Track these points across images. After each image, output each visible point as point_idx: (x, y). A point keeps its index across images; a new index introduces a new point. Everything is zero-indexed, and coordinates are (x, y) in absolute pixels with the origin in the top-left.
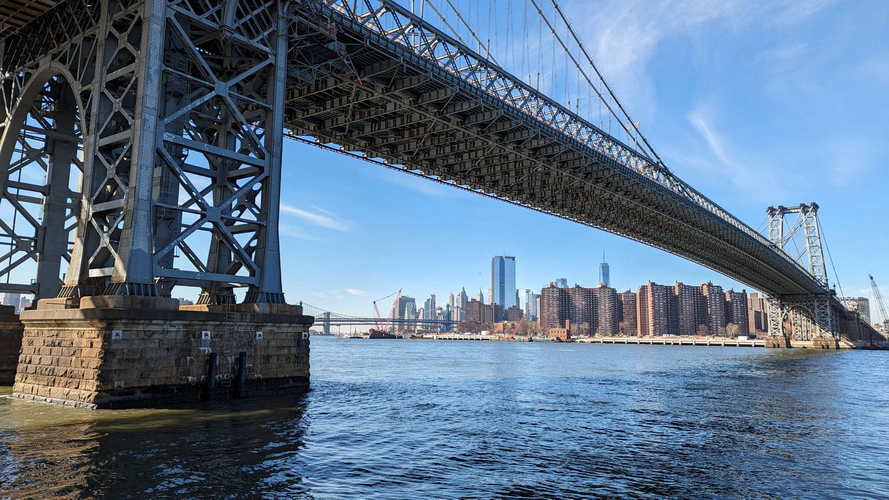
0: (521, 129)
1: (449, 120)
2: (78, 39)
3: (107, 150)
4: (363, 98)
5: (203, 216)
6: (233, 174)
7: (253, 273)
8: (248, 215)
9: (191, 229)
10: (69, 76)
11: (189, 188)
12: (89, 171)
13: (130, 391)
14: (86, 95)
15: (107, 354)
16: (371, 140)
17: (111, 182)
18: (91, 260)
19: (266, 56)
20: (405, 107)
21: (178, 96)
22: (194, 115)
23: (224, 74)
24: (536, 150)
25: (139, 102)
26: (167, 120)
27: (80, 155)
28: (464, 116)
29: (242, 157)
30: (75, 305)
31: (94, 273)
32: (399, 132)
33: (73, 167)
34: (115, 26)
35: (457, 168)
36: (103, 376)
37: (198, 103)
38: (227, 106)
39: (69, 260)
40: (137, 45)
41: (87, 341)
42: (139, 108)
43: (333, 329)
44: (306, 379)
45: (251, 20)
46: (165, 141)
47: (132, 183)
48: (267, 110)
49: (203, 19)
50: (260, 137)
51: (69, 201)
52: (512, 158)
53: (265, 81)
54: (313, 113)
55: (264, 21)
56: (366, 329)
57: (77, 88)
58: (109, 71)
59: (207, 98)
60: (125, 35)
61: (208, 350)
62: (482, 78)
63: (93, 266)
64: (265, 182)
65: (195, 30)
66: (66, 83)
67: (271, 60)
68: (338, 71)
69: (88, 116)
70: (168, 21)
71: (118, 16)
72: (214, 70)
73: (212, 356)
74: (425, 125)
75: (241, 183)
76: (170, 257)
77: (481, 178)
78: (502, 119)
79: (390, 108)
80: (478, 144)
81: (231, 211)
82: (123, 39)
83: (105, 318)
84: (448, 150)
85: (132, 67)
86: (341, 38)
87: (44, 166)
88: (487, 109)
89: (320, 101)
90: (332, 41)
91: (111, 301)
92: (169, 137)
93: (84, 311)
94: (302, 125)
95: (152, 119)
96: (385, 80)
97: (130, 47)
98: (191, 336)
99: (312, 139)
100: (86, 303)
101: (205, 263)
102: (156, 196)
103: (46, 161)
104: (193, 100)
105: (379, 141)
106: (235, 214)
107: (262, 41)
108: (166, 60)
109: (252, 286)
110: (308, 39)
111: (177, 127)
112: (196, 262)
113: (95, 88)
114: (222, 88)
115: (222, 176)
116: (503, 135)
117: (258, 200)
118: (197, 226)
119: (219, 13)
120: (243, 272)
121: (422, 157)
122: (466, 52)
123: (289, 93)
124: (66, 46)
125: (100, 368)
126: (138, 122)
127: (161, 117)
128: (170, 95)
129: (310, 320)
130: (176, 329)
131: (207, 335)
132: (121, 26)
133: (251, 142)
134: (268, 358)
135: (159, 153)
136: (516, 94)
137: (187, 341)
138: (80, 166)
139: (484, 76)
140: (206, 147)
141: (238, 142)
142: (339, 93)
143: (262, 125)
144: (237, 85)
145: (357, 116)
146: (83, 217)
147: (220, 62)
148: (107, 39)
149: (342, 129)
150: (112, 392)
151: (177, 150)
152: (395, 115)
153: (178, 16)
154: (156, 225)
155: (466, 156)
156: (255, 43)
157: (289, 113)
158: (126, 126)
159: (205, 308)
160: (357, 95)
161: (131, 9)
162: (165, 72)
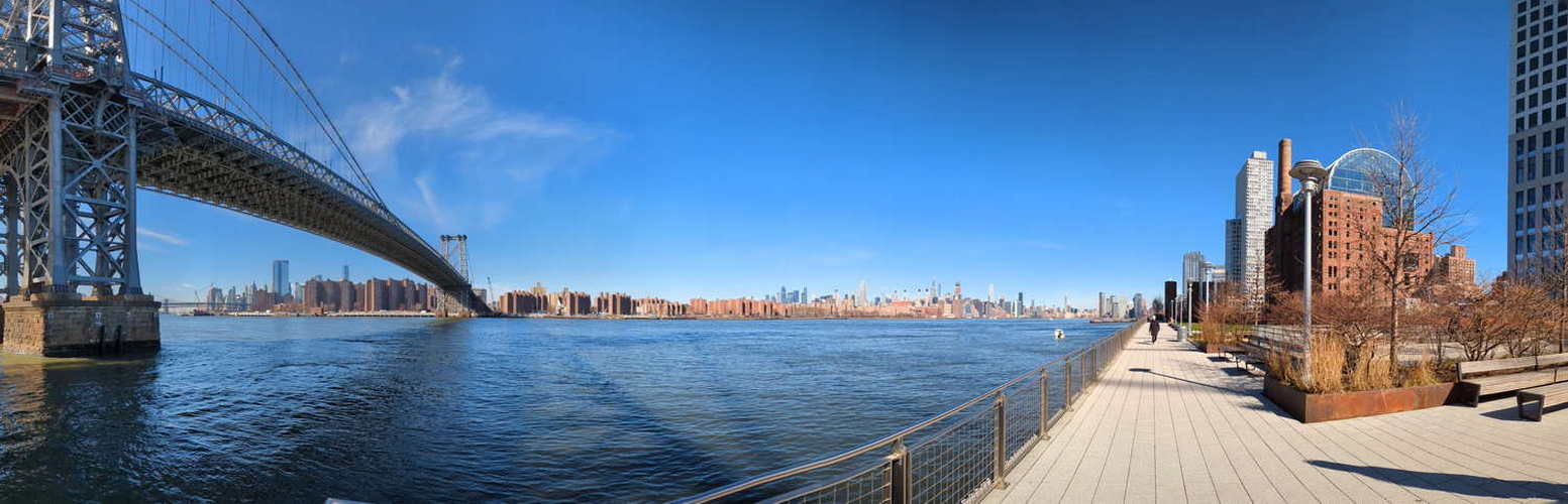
0: (293, 177)
1: (244, 171)
2: (15, 151)
3: (36, 209)
4: (185, 161)
5: (92, 242)
6: (107, 214)
7: (122, 276)
8: (118, 240)
9: (85, 250)
10: (12, 170)
11: (82, 226)
12: (27, 223)
13: (60, 347)
14: (22, 180)
15: (47, 327)
16: (191, 186)
17: (40, 227)
18: (33, 273)
19: (123, 141)
20: (214, 164)
21: (72, 172)
22: (81, 182)
23: (97, 155)
24: (303, 191)
25: (51, 179)
26: (67, 187)
27: (22, 214)
28: (255, 168)
29: (112, 204)
30: (28, 299)
31: (36, 280)
32: (210, 180)
33: (19, 221)
34: (34, 139)
35: (250, 203)
36: (46, 339)
37: (83, 174)
38: (101, 173)
39: (22, 274)
40: (46, 147)
41: (36, 320)
42: (51, 183)
43: (171, 310)
44: (158, 342)
45: (112, 121)
46: (67, 200)
47: (51, 226)
48: (125, 173)
49: (82, 126)
50: (122, 190)
51: (19, 240)
52: (287, 196)
53: (122, 156)
54: (153, 172)
55: (121, 120)
56: (192, 309)
57: (17, 177)
58: (33, 165)
59: (89, 170)
60: (39, 144)
61: (99, 324)
62: (267, 145)
63: (34, 277)
64: (127, 218)
65: (79, 133)
66: (11, 174)
67: (126, 142)
68: (170, 145)
69: (24, 191)
70: (63, 132)
71: (34, 134)
72: (91, 154)
73: (102, 328)
74: (228, 175)
75: (112, 220)
76: (74, 269)
77: (267, 209)
78: (281, 171)
79: (204, 165)
80: (264, 186)
81: (107, 237)
82: (39, 145)
83: (45, 306)
84: (243, 190)
85: (45, 160)
86: (171, 124)
87: (4, 222)
88: (270, 165)
89: (158, 164)
90: (165, 127)
91: (46, 296)
92: (69, 197)
93: (33, 302)
94: (147, 180)
95: (58, 187)
96: (201, 147)
97: (43, 149)
98: (90, 315)
99: (154, 188)
100: (33, 297)
101: (94, 270)
102: (64, 233)
103: (5, 219)
104: (80, 173)
105: (196, 186)
106: (110, 239)
107: (120, 133)
108: (63, 153)
109: (122, 284)
110: (150, 127)
111: (72, 191)
112: (88, 270)
113: (27, 174)
114: (97, 163)
115: (100, 217)
116: (281, 181)
117: (123, 229)
118: (88, 248)
119: (92, 121)
120: (117, 275)
121: (225, 195)
122: (255, 128)
123: (138, 160)
125: (44, 334)
126: (51, 191)
127: (64, 185)
128: (68, 171)
129: (158, 305)
130: (81, 311)
131: (98, 314)
132: (36, 139)
133: (116, 195)
134: (134, 329)
135: (64, 207)
136: (290, 154)
137: (88, 319)
138: (23, 220)
139: (269, 143)
140: (90, 200)
141: (108, 195)
142: (171, 158)
143: (123, 183)
144: (106, 160)
145: (182, 171)
146: (27, 249)
147: (94, 148)
148: (30, 148)
149: (173, 180)
150: (50, 348)
151: (73, 203)
152: (206, 170)
153: (68, 127)
154: (65, 251)
155: (256, 195)
156: (115, 134)
157: (139, 173)
158: (45, 194)
159: (95, 299)
160: (182, 158)
161: (42, 129)
162: (64, 160)
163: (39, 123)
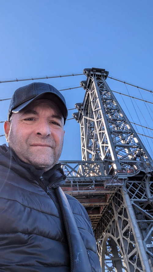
2: (111, 223)
3: (131, 258)
10: (112, 236)
12: (129, 269)
14: (119, 241)
25: (135, 236)
27: (124, 264)
42: (135, 239)
47: (144, 269)
49: (142, 200)
57: (116, 240)
58: (122, 230)
60: (123, 215)
69: (122, 248)
70: (133, 205)
85: (128, 225)
92: (148, 246)
95: (140, 241)
113: (121, 237)
124: (108, 227)
126: (137, 244)
127: (143, 239)
128: (143, 230)
135: (147, 253)
148: (118, 219)
158: (134, 247)
161: (121, 206)
162: (138, 223)
163: (119, 204)
